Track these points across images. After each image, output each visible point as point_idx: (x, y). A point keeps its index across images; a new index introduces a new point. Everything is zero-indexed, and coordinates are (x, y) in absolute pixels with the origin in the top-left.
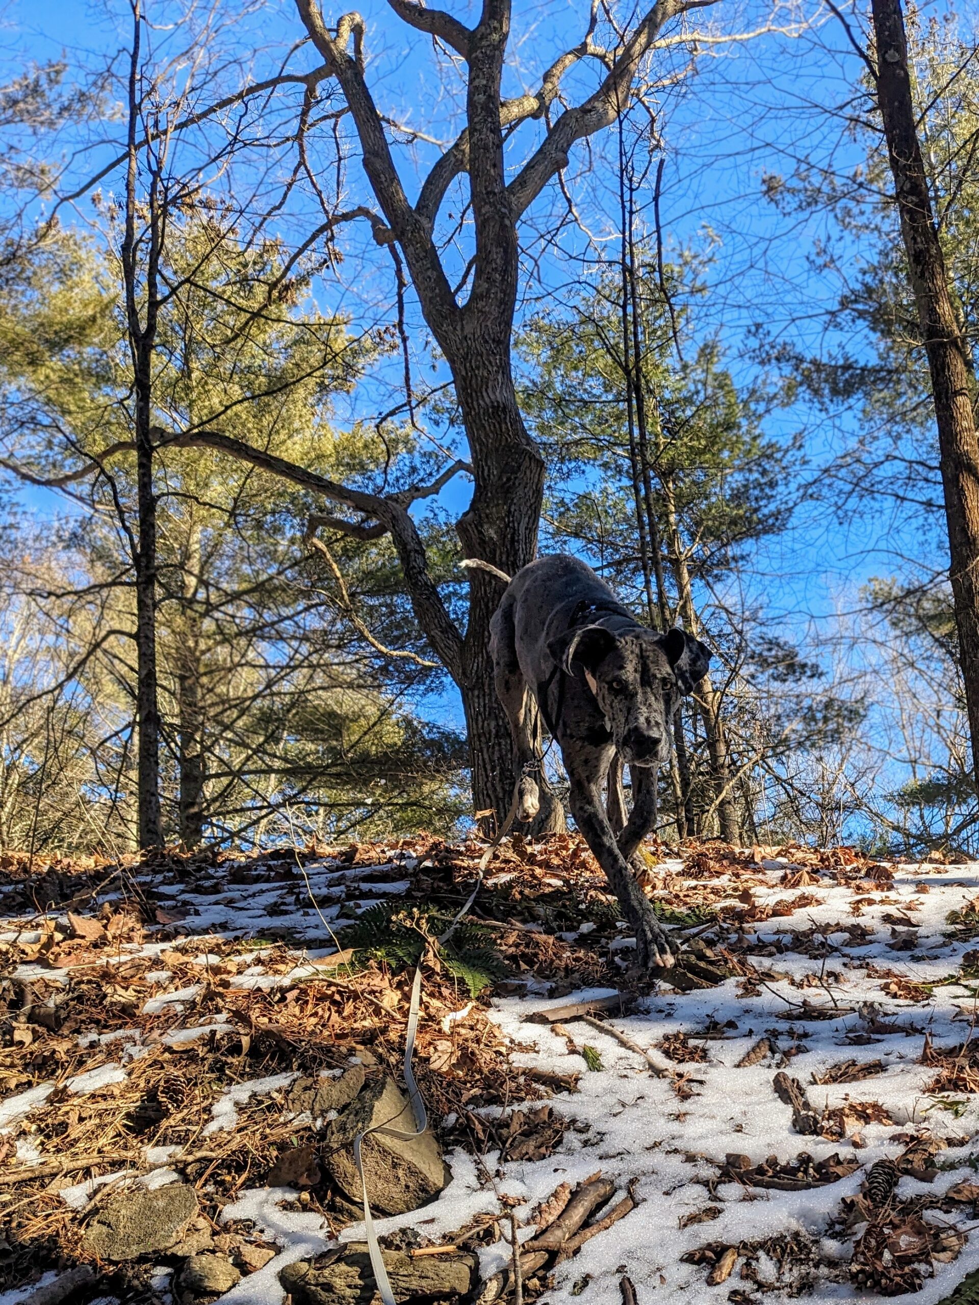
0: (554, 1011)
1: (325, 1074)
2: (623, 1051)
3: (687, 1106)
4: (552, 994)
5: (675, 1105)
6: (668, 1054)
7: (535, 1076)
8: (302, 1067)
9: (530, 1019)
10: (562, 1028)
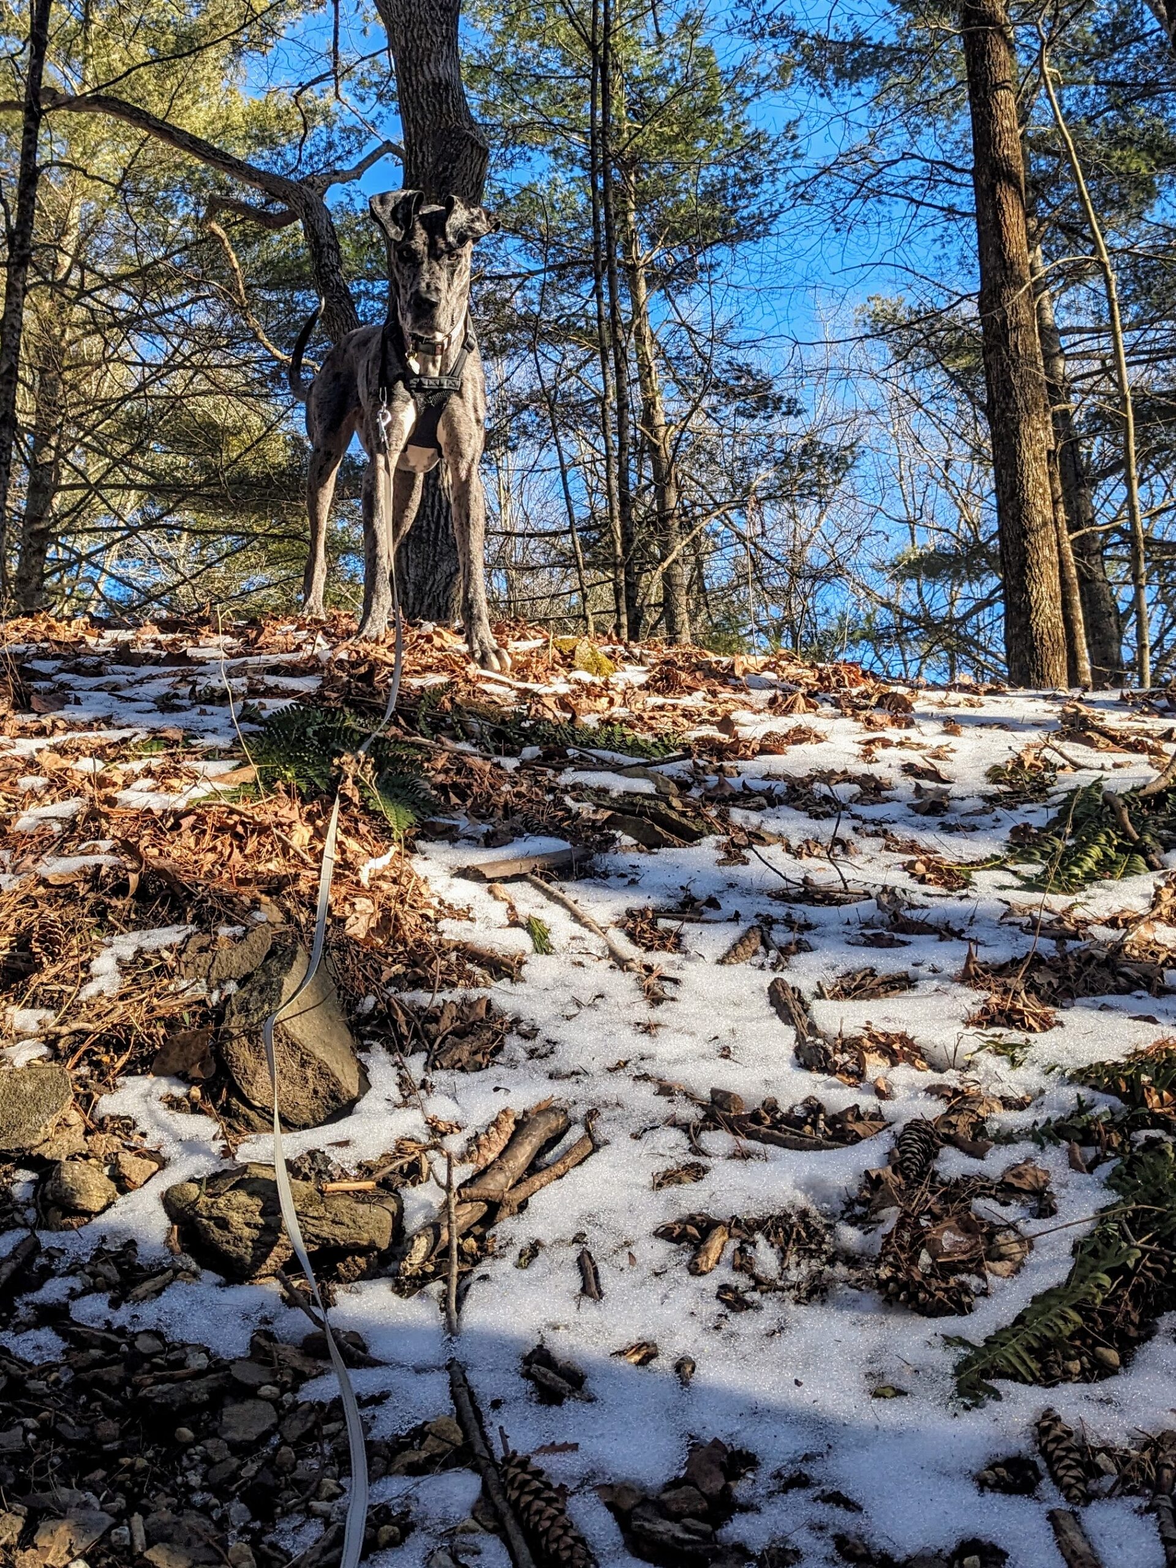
0: (492, 865)
1: (224, 931)
2: (577, 929)
3: (658, 1014)
4: (490, 841)
5: (643, 1012)
6: (631, 936)
7: (468, 953)
8: (198, 919)
9: (464, 873)
10: (503, 889)
